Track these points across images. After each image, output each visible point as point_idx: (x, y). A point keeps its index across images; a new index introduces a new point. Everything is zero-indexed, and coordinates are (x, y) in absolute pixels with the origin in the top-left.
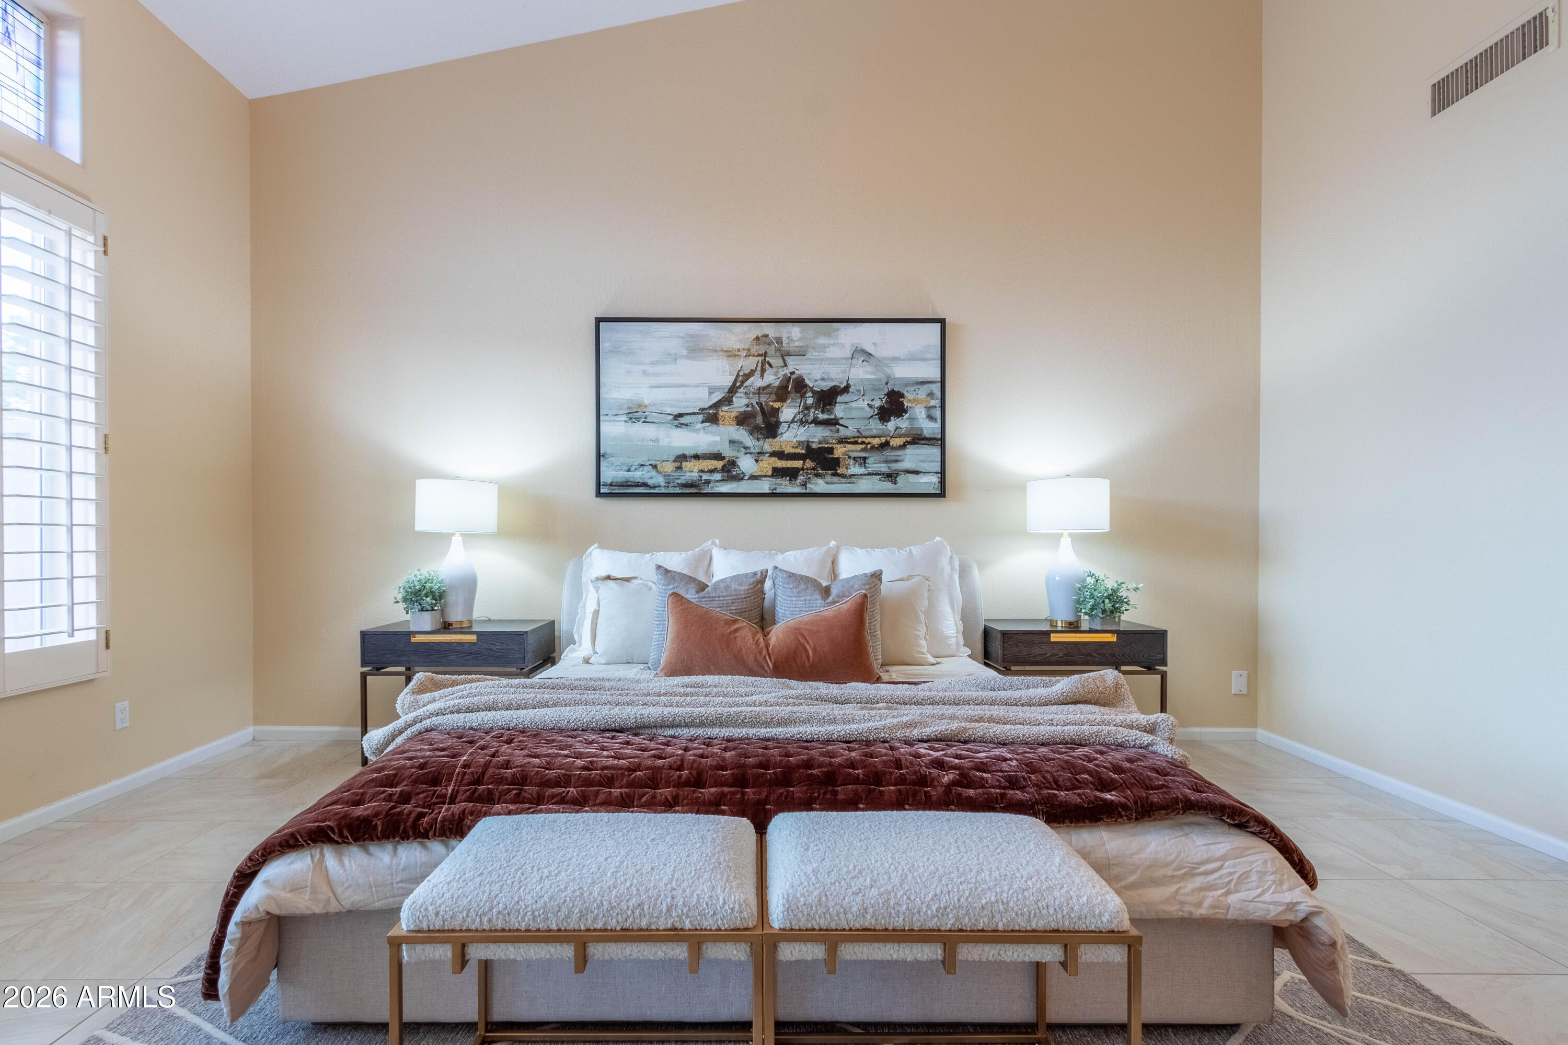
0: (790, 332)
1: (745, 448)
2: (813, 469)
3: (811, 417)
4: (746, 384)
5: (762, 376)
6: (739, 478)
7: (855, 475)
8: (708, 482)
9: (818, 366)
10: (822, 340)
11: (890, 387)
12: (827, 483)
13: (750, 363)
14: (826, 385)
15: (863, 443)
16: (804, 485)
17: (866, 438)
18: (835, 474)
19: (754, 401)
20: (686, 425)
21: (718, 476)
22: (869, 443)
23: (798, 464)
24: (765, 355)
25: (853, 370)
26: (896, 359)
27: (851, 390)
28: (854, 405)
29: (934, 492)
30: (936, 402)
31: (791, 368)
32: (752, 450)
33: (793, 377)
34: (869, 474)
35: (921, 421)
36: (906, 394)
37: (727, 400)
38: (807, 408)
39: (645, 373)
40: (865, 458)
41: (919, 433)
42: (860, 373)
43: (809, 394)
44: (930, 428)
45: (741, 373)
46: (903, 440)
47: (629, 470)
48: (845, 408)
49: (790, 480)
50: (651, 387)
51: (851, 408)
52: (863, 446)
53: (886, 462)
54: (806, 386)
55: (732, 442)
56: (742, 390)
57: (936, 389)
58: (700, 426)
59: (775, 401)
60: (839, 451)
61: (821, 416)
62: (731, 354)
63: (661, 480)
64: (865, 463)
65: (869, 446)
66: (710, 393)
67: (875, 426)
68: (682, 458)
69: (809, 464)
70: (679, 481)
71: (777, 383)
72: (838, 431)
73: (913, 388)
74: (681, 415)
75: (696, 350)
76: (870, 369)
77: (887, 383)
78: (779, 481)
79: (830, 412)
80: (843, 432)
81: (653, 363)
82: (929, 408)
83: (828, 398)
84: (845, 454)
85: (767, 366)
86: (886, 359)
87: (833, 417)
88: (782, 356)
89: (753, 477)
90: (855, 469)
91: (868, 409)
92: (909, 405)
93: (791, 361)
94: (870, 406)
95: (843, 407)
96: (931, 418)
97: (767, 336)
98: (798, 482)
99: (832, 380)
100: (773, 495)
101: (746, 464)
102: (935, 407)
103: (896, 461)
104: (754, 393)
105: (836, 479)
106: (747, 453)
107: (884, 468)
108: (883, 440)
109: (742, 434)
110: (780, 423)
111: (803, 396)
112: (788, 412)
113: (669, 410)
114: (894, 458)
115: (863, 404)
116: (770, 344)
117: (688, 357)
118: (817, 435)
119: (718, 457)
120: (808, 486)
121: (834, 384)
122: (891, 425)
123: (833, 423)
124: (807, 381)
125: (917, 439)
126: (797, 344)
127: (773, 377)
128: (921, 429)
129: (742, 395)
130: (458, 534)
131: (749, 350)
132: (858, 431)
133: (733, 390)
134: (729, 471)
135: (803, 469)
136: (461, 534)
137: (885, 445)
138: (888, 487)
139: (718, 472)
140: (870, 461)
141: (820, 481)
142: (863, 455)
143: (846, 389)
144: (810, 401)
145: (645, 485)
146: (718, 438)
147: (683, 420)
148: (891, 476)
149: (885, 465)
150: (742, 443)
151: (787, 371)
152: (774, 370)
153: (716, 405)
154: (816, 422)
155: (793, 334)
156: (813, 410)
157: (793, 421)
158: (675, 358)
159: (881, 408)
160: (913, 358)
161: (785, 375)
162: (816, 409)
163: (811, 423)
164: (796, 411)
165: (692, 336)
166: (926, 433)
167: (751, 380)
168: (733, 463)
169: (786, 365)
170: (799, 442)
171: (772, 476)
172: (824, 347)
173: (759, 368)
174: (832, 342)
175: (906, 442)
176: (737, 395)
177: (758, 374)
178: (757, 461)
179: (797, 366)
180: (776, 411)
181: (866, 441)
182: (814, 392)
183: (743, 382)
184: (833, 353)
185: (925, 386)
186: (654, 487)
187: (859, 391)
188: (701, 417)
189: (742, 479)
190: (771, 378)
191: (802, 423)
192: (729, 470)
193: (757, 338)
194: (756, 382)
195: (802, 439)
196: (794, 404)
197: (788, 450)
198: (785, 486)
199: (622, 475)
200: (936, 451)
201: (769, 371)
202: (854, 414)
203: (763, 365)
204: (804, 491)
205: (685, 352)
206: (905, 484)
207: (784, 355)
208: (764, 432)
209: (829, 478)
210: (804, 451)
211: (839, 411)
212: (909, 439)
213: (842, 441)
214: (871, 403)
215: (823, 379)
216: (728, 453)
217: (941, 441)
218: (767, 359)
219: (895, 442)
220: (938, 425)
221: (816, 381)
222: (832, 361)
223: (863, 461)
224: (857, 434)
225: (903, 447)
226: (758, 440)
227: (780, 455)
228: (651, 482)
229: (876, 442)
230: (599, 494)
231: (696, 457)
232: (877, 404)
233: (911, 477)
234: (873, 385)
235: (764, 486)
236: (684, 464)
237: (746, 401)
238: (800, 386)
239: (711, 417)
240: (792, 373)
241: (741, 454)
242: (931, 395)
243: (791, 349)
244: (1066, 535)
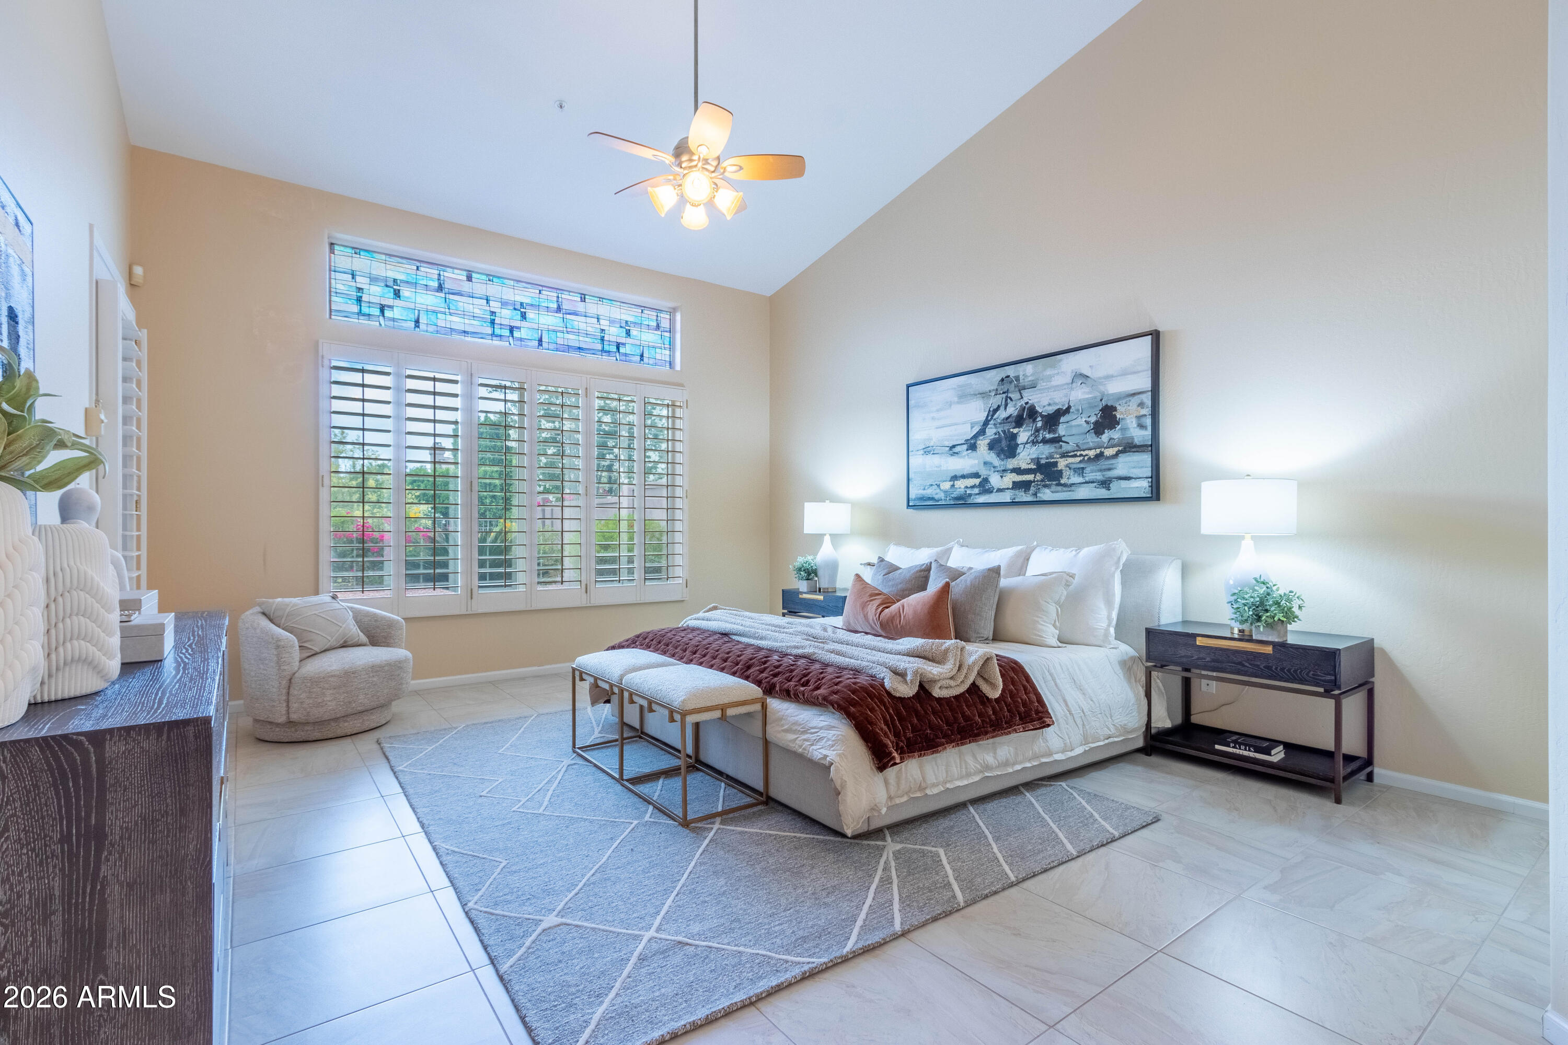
0: (1025, 370)
1: (994, 467)
2: (1042, 481)
3: (1041, 438)
4: (995, 416)
5: (1006, 408)
6: (989, 491)
7: (1074, 484)
8: (970, 495)
9: (1045, 394)
10: (1049, 372)
11: (1104, 403)
12: (1052, 492)
13: (997, 400)
14: (1051, 410)
15: (1081, 455)
16: (1035, 494)
17: (1084, 450)
18: (1059, 484)
19: (1000, 430)
20: (957, 453)
21: (976, 491)
22: (1087, 455)
23: (1030, 477)
24: (1007, 392)
25: (1073, 393)
26: (1109, 377)
27: (1071, 410)
28: (1073, 423)
29: (1144, 495)
30: (1147, 411)
31: (1025, 399)
32: (999, 469)
33: (1027, 406)
34: (1086, 482)
35: (1132, 430)
36: (1118, 408)
37: (982, 432)
38: (1037, 430)
39: (933, 418)
40: (1083, 468)
41: (1130, 441)
42: (1079, 395)
43: (1039, 419)
44: (1142, 436)
45: (991, 409)
46: (1116, 449)
47: (924, 489)
48: (1067, 427)
49: (1025, 491)
50: (937, 428)
51: (1071, 426)
52: (1082, 458)
53: (1101, 470)
54: (1037, 412)
55: (985, 463)
56: (992, 422)
57: (1147, 399)
58: (966, 453)
59: (1014, 428)
60: (1062, 464)
61: (1048, 436)
62: (984, 395)
63: (942, 495)
64: (1083, 473)
65: (1086, 458)
66: (972, 428)
67: (1092, 439)
68: (955, 478)
69: (1039, 477)
70: (953, 496)
71: (1016, 414)
72: (1061, 447)
73: (1124, 401)
74: (954, 446)
75: (964, 396)
76: (1087, 390)
77: (1101, 400)
78: (1017, 492)
79: (1054, 431)
80: (1065, 447)
81: (938, 411)
82: (1139, 417)
83: (1052, 420)
84: (1067, 466)
85: (1009, 400)
86: (1100, 378)
87: (1057, 435)
88: (1020, 391)
89: (999, 490)
90: (1076, 479)
91: (1085, 425)
92: (1122, 416)
93: (1025, 393)
94: (1087, 422)
95: (1065, 426)
96: (1141, 426)
97: (1008, 377)
98: (1031, 492)
99: (1056, 404)
100: (1014, 504)
101: (995, 480)
102: (1145, 415)
103: (1109, 469)
104: (1000, 424)
105: (1059, 488)
106: (995, 472)
107: (1099, 476)
108: (1098, 451)
109: (992, 457)
110: (1018, 445)
111: (1034, 421)
112: (1023, 435)
113: (947, 444)
114: (1107, 467)
115: (1081, 421)
116: (1011, 382)
117: (958, 403)
118: (1043, 452)
119: (976, 475)
120: (1038, 495)
121: (1058, 407)
122: (1105, 438)
123: (1057, 440)
124: (1037, 408)
125: (1129, 447)
126: (1030, 379)
127: (1014, 409)
128: (1132, 438)
129: (992, 426)
130: (828, 535)
131: (997, 390)
132: (1077, 446)
133: (986, 423)
134: (984, 486)
135: (1034, 481)
136: (830, 536)
137: (1100, 456)
138: (1102, 493)
139: (977, 487)
140: (1088, 470)
141: (1047, 491)
142: (1082, 465)
143: (1067, 410)
144: (1039, 424)
145: (932, 499)
146: (976, 462)
147: (955, 450)
148: (1105, 484)
149: (1099, 473)
150: (992, 463)
151: (1023, 402)
152: (1014, 403)
153: (975, 437)
154: (1045, 441)
155: (1027, 371)
156: (1041, 432)
157: (1027, 443)
158: (950, 404)
159: (1096, 423)
160: (1124, 373)
161: (1021, 406)
162: (1044, 430)
163: (1040, 443)
164: (1029, 434)
165: (959, 386)
166: (1137, 441)
167: (998, 413)
168: (986, 480)
169: (1022, 398)
170: (1032, 460)
171: (1012, 488)
172: (1050, 378)
173: (1003, 403)
174: (1056, 372)
175: (1119, 451)
176: (989, 426)
177: (1002, 408)
178: (1002, 477)
179: (1031, 397)
180: (1014, 437)
181: (1084, 453)
182: (1042, 416)
183: (993, 416)
184: (1058, 380)
185: (1136, 397)
186: (938, 501)
187: (1078, 410)
188: (965, 447)
189: (992, 492)
190: (1012, 410)
191: (1034, 443)
193: (1002, 380)
194: (1002, 414)
195: (1034, 456)
196: (1028, 428)
197: (1024, 466)
198: (1023, 496)
199: (921, 492)
200: (1146, 458)
201: (1010, 404)
202: (1074, 431)
203: (1006, 400)
204: (1035, 500)
205: (956, 399)
206: (1118, 489)
207: (1021, 389)
208: (1007, 454)
209: (1054, 488)
210: (1035, 467)
211: (1062, 430)
212: (1120, 448)
213: (1064, 455)
214: (1088, 419)
215: (1049, 405)
216: (984, 472)
217: (1153, 448)
218: (1009, 395)
219: (1109, 452)
220: (1148, 433)
221: (1044, 407)
222: (1057, 388)
223: (1080, 471)
224: (1077, 448)
225: (1116, 456)
226: (1003, 460)
227: (1018, 471)
228: (936, 497)
229: (1092, 453)
230: (908, 506)
231: (963, 477)
232: (1093, 419)
233: (1124, 484)
234: (1089, 403)
235: (1006, 497)
236: (956, 482)
237: (994, 431)
238: (1031, 413)
239: (973, 447)
240: (1027, 403)
241: (991, 473)
242: (1141, 405)
243: (1026, 384)
244: (1248, 536)
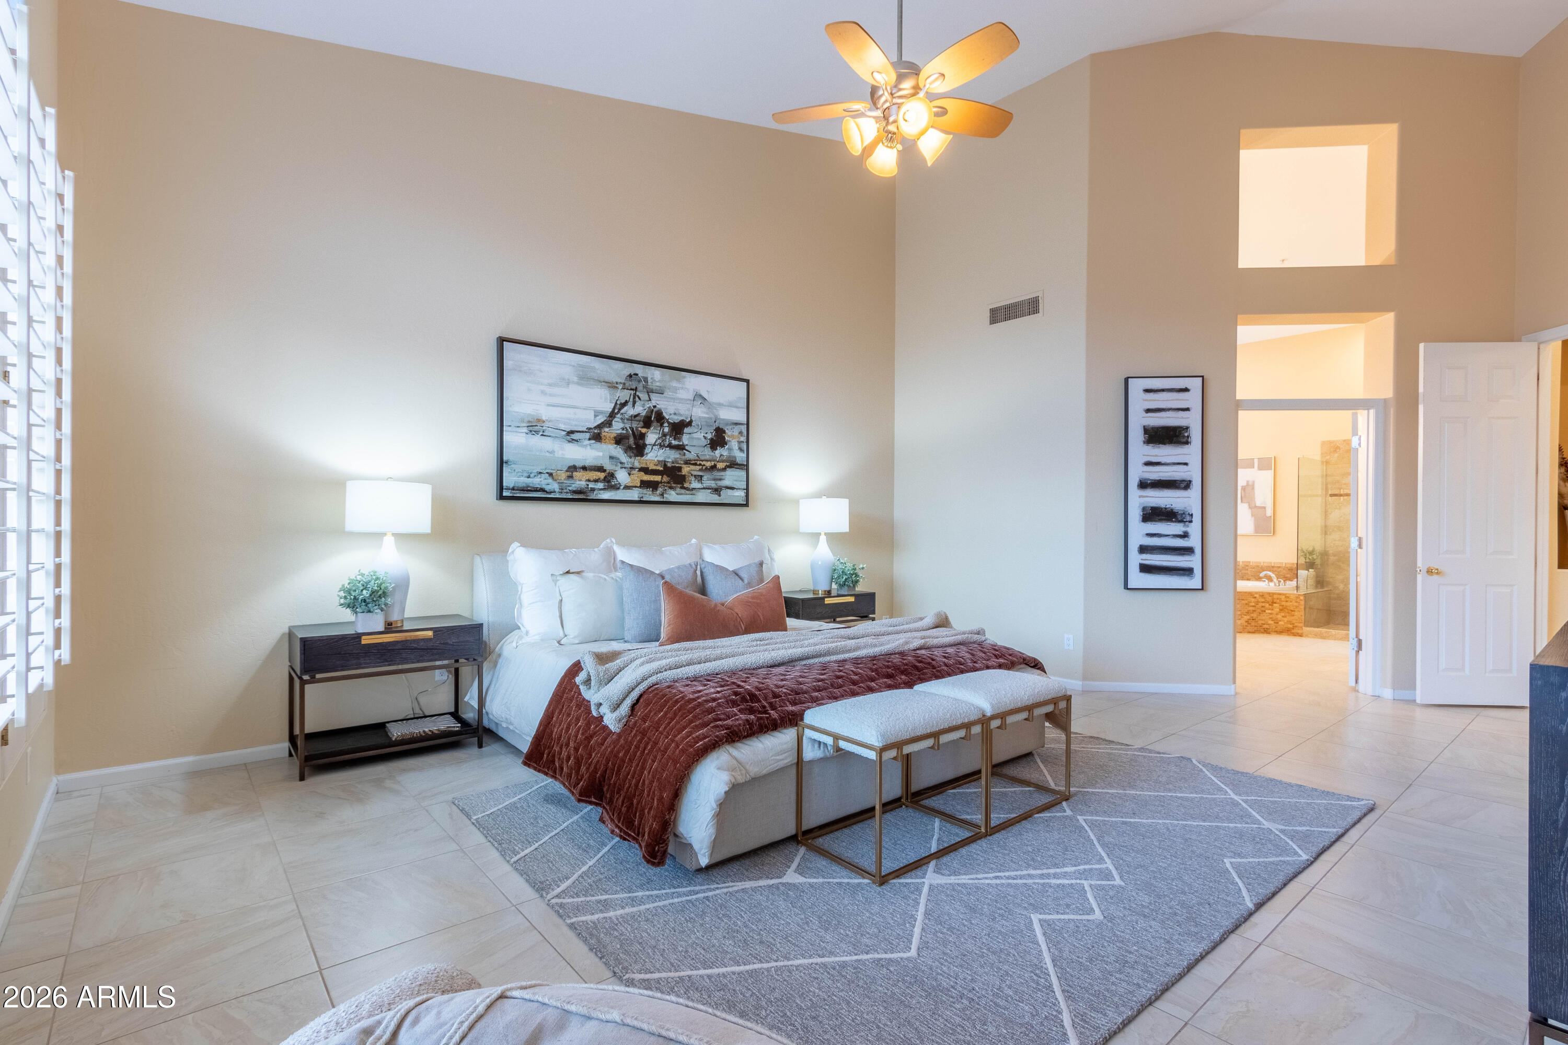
0: (653, 374)
1: (621, 463)
2: (668, 483)
3: (667, 443)
4: (622, 411)
5: (634, 406)
6: (616, 488)
7: (695, 489)
8: (593, 490)
9: (672, 403)
10: (674, 384)
11: (717, 424)
12: (677, 494)
13: (625, 395)
14: (676, 419)
15: (700, 465)
16: (662, 495)
17: (702, 461)
18: (683, 488)
19: (628, 426)
20: (577, 441)
21: (600, 485)
22: (704, 465)
23: (658, 478)
24: (636, 389)
25: (694, 409)
26: (720, 405)
27: (693, 424)
28: (695, 435)
29: (742, 503)
30: (743, 439)
31: (653, 403)
32: (626, 466)
33: (655, 410)
34: (704, 488)
35: (735, 451)
36: (727, 431)
37: (608, 423)
38: (664, 435)
39: (543, 392)
40: (701, 476)
41: (734, 460)
42: (698, 413)
43: (666, 424)
44: (740, 457)
45: (618, 402)
46: (725, 464)
47: (529, 477)
48: (689, 437)
49: (653, 491)
50: (548, 405)
51: (693, 438)
52: (701, 467)
53: (715, 480)
54: (664, 418)
55: (611, 458)
56: (619, 416)
57: (744, 428)
58: (587, 442)
59: (642, 427)
60: (686, 470)
61: (674, 442)
62: (612, 386)
63: (555, 486)
64: (701, 480)
65: (704, 468)
66: (596, 416)
67: (708, 453)
68: (573, 469)
69: (666, 479)
70: (570, 488)
71: (644, 414)
72: (684, 454)
73: (730, 427)
74: (572, 432)
75: (585, 379)
76: (705, 410)
77: (715, 422)
78: (645, 491)
79: (680, 439)
80: (688, 456)
81: (550, 385)
82: (740, 442)
83: (678, 428)
84: (689, 472)
85: (637, 398)
86: (715, 404)
87: (681, 443)
88: (648, 392)
89: (627, 487)
90: (695, 484)
91: (703, 439)
92: (728, 439)
93: (653, 396)
94: (705, 438)
95: (688, 436)
96: (741, 449)
97: (636, 375)
98: (658, 492)
99: (681, 415)
100: (641, 502)
101: (622, 477)
102: (743, 442)
103: (720, 480)
104: (628, 420)
105: (683, 491)
106: (622, 468)
107: (713, 484)
108: (713, 463)
109: (618, 451)
110: (646, 445)
111: (662, 425)
112: (652, 437)
113: (563, 427)
114: (719, 477)
115: (700, 435)
116: (639, 381)
117: (578, 384)
118: (671, 456)
119: (601, 469)
120: (665, 495)
121: (682, 418)
122: (718, 453)
123: (681, 448)
124: (664, 414)
125: (733, 464)
126: (658, 384)
127: (642, 408)
128: (735, 457)
129: (619, 420)
130: (389, 535)
131: (624, 384)
132: (697, 456)
133: (612, 415)
134: (609, 482)
135: (661, 482)
136: (393, 534)
137: (714, 467)
138: (714, 498)
139: (601, 482)
140: (705, 478)
141: (673, 492)
142: (700, 473)
143: (690, 424)
144: (666, 430)
145: (542, 490)
146: (601, 454)
147: (575, 436)
148: (717, 491)
149: (714, 482)
150: (619, 459)
151: (651, 405)
152: (642, 403)
153: (600, 427)
154: (671, 446)
155: (656, 376)
156: (668, 437)
157: (654, 445)
158: (568, 383)
159: (711, 440)
160: (731, 405)
161: (650, 407)
162: (670, 437)
163: (667, 447)
164: (657, 436)
165: (580, 366)
166: (738, 461)
167: (626, 408)
168: (612, 475)
169: (650, 400)
170: (659, 461)
171: (640, 487)
172: (676, 390)
173: (631, 400)
174: (680, 386)
175: (727, 466)
176: (616, 419)
177: (630, 404)
178: (629, 474)
179: (659, 402)
180: (643, 436)
181: (702, 463)
182: (668, 423)
183: (620, 409)
184: (682, 394)
185: (738, 426)
186: (551, 493)
187: (698, 425)
188: (588, 435)
189: (619, 488)
190: (640, 409)
191: (661, 446)
192: (609, 480)
193: (630, 376)
194: (629, 411)
195: (661, 459)
196: (655, 431)
197: (652, 467)
198: (649, 495)
199: (522, 481)
200: (744, 473)
201: (638, 403)
202: (695, 443)
203: (634, 398)
204: (662, 500)
205: (575, 379)
206: (727, 496)
207: (649, 392)
208: (635, 451)
209: (678, 490)
210: (662, 469)
211: (685, 439)
212: (728, 464)
213: (687, 462)
214: (705, 435)
215: (675, 414)
216: (608, 466)
217: (745, 467)
218: (637, 393)
219: (720, 465)
220: (745, 455)
221: (671, 414)
222: (682, 401)
223: (700, 478)
224: (697, 458)
225: (724, 469)
226: (630, 457)
227: (645, 470)
228: (547, 488)
229: (708, 464)
230: (501, 497)
231: (584, 468)
232: (709, 436)
233: (730, 492)
234: (707, 422)
235: (634, 495)
236: (575, 473)
237: (622, 425)
238: (660, 418)
239: (597, 437)
240: (655, 407)
241: (618, 468)
242: (741, 433)
243: (654, 388)
244: (823, 534)
